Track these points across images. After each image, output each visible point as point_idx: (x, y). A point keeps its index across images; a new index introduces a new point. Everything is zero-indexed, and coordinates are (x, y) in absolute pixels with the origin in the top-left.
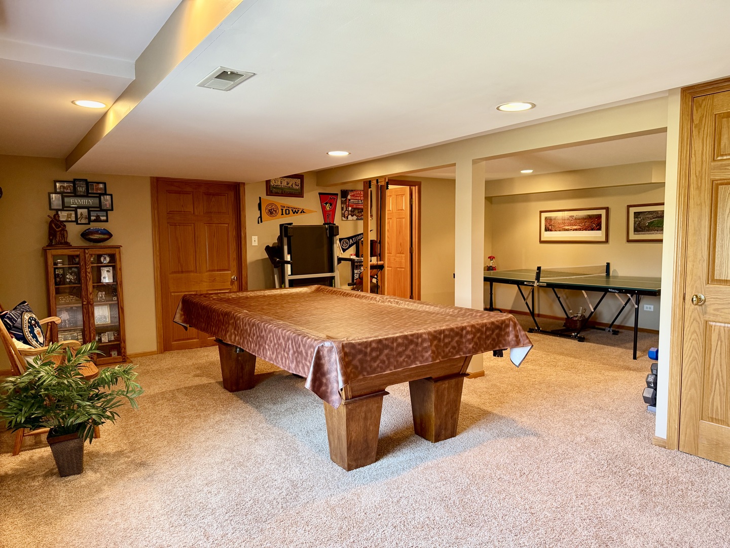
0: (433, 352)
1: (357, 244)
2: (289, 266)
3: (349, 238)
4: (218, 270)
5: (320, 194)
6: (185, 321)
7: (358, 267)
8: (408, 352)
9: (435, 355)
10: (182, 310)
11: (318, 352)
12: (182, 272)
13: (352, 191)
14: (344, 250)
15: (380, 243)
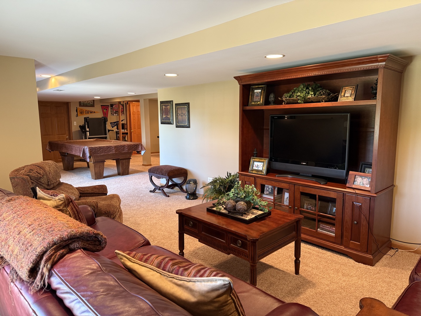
0: (115, 150)
1: (117, 125)
2: (88, 132)
3: (114, 123)
4: (61, 135)
5: (101, 106)
6: (50, 149)
7: (119, 134)
8: (108, 150)
9: (116, 151)
10: (49, 145)
11: (84, 149)
12: (47, 135)
13: (115, 104)
14: (113, 127)
15: (126, 124)
